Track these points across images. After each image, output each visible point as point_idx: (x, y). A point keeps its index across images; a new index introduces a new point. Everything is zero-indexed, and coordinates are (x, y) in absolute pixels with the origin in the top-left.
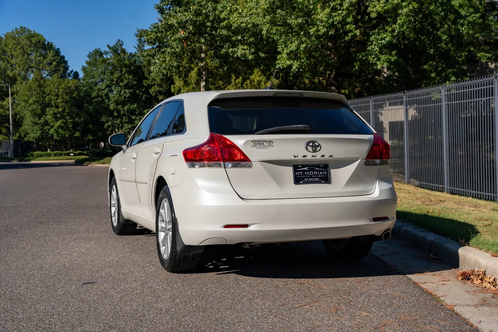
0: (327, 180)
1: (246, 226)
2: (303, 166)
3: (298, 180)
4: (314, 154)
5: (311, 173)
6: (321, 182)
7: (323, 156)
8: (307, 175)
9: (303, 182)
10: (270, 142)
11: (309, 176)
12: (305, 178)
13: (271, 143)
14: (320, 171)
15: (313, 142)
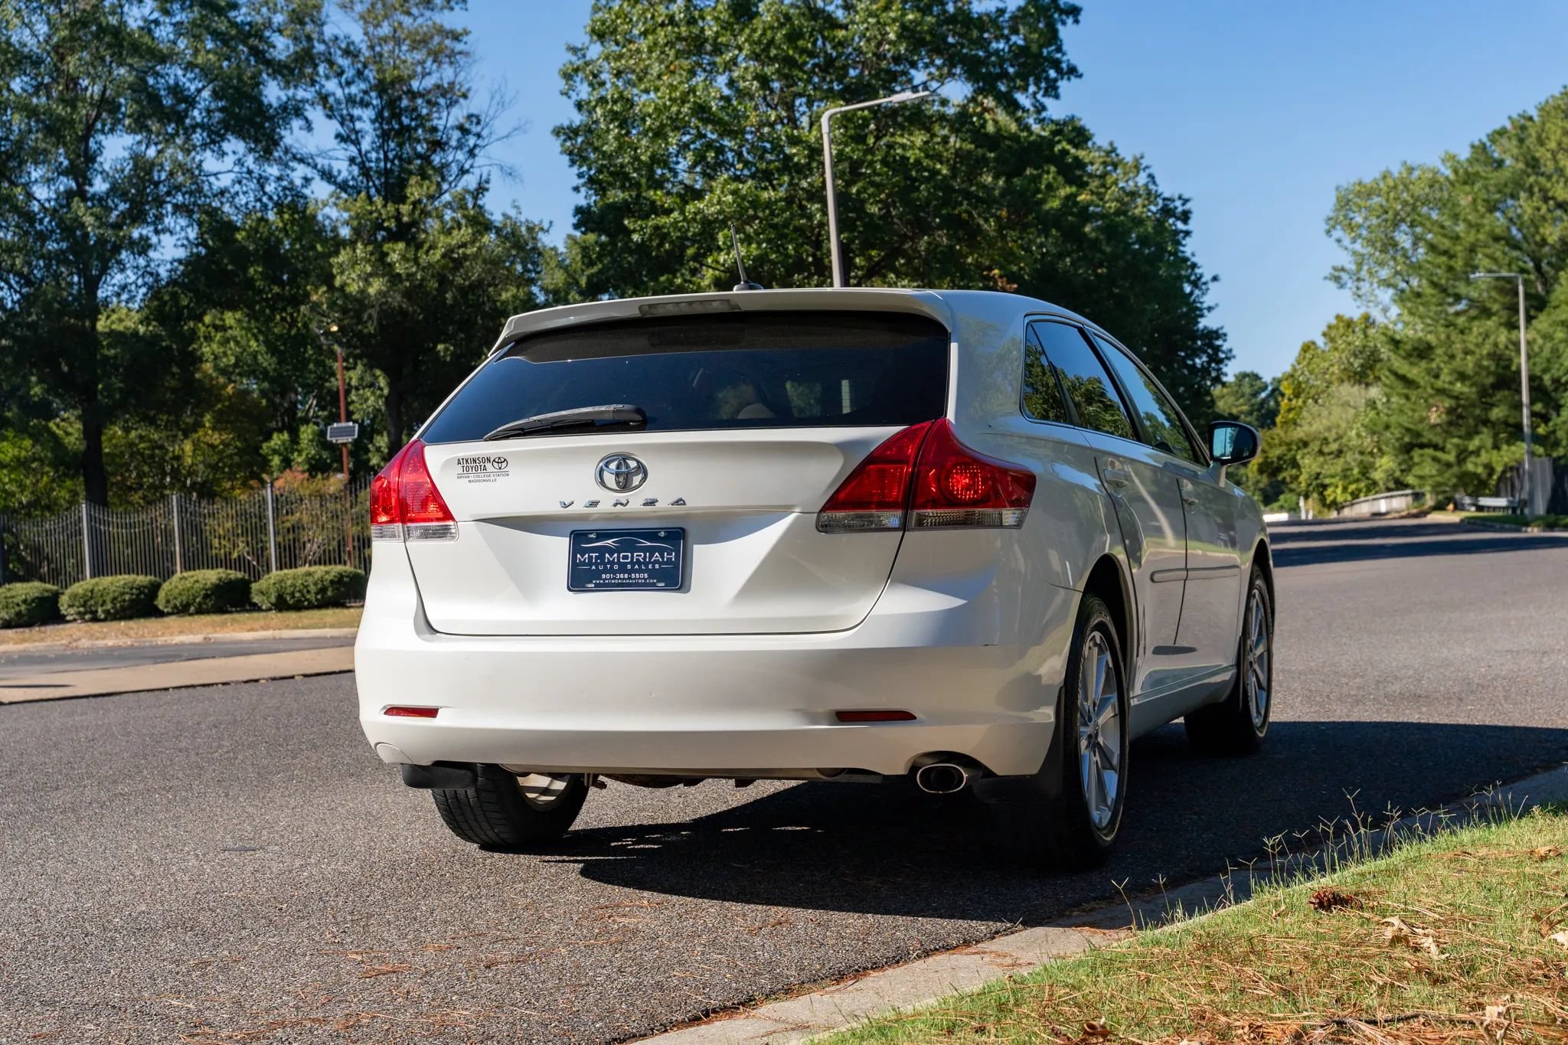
0: (674, 578)
1: (431, 713)
2: (603, 535)
3: (580, 579)
4: (622, 496)
5: (625, 557)
6: (654, 585)
7: (652, 503)
8: (612, 563)
9: (597, 585)
10: (501, 461)
11: (616, 567)
12: (605, 571)
13: (504, 464)
14: (652, 550)
15: (623, 458)
